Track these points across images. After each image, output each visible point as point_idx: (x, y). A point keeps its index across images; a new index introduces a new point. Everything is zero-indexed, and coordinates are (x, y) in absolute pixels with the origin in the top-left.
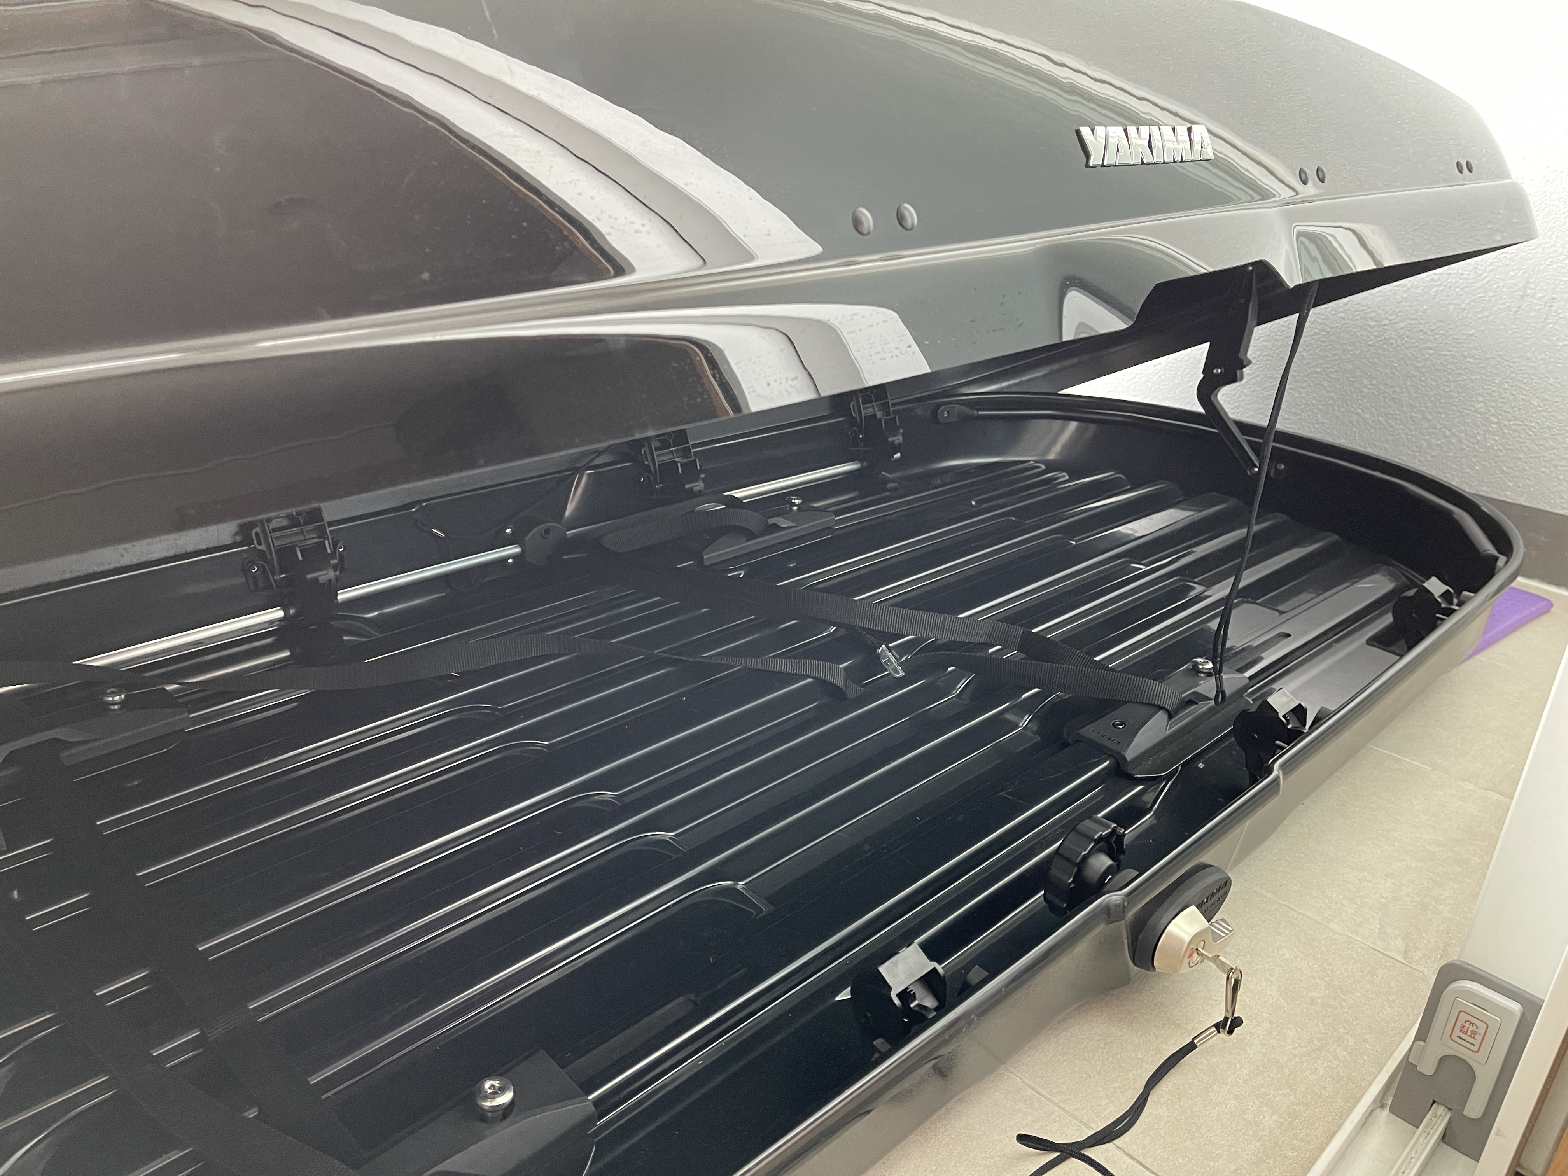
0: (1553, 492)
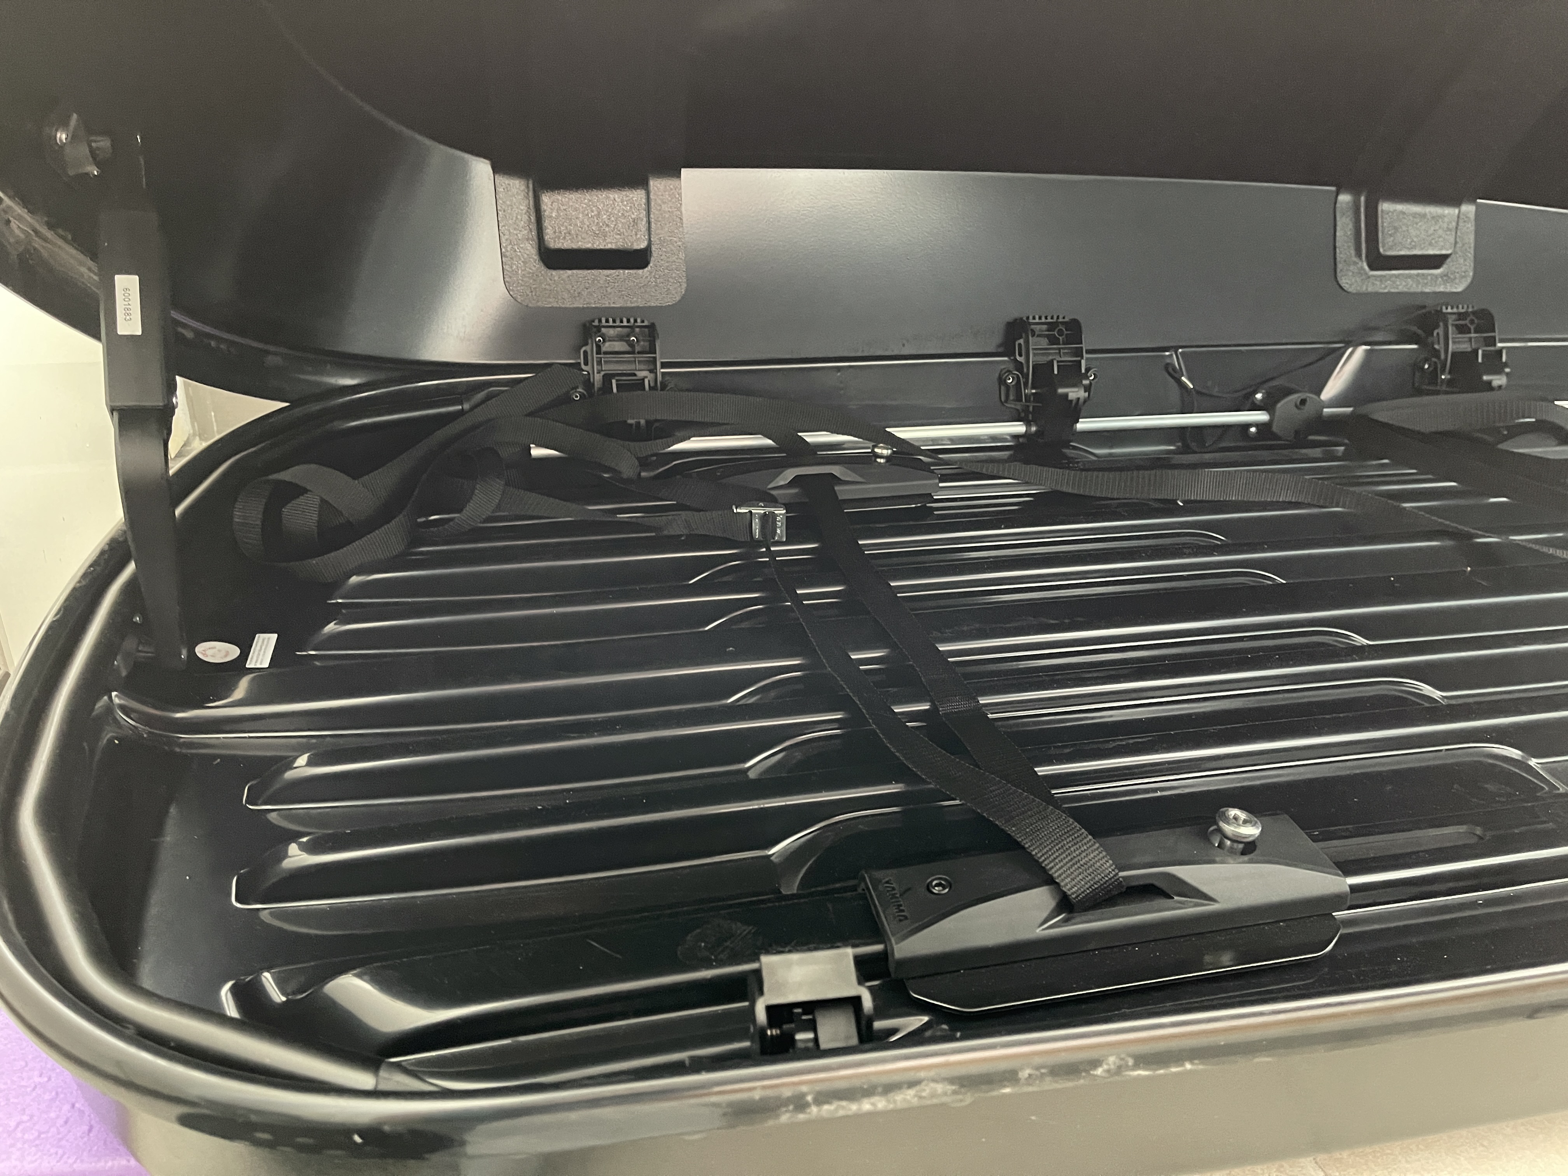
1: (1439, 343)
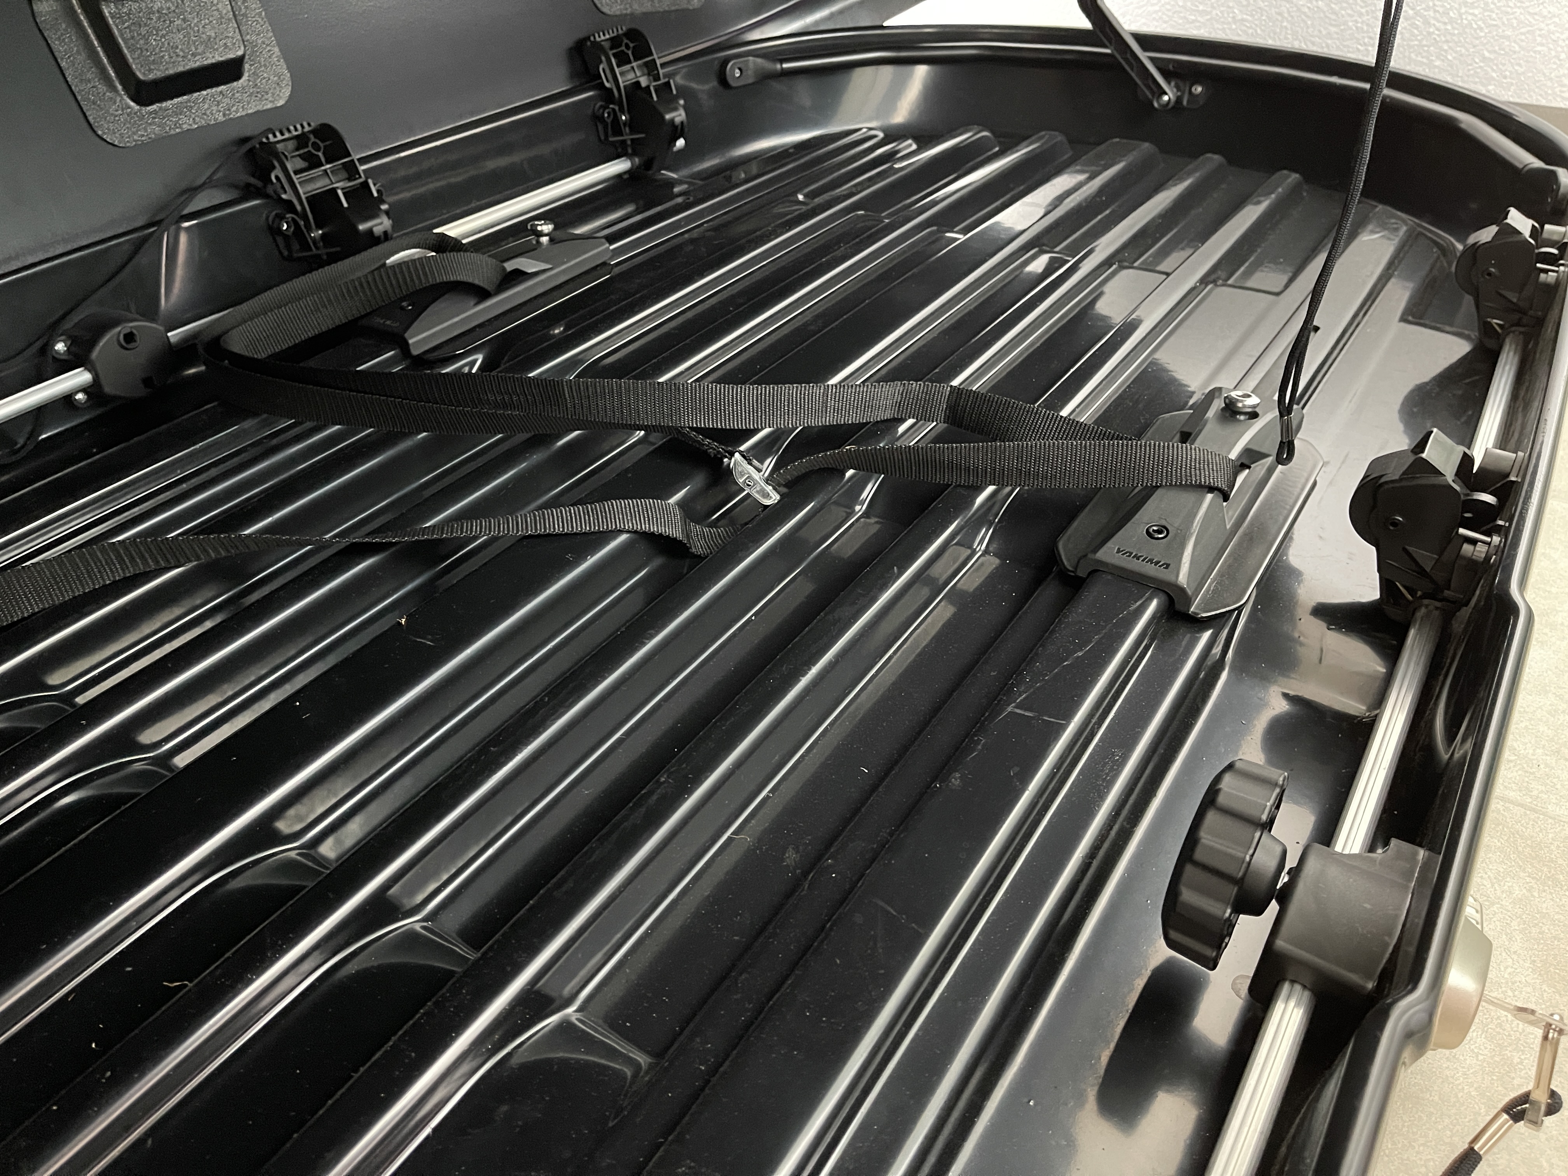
0: (1551, 79)
1: (285, 192)
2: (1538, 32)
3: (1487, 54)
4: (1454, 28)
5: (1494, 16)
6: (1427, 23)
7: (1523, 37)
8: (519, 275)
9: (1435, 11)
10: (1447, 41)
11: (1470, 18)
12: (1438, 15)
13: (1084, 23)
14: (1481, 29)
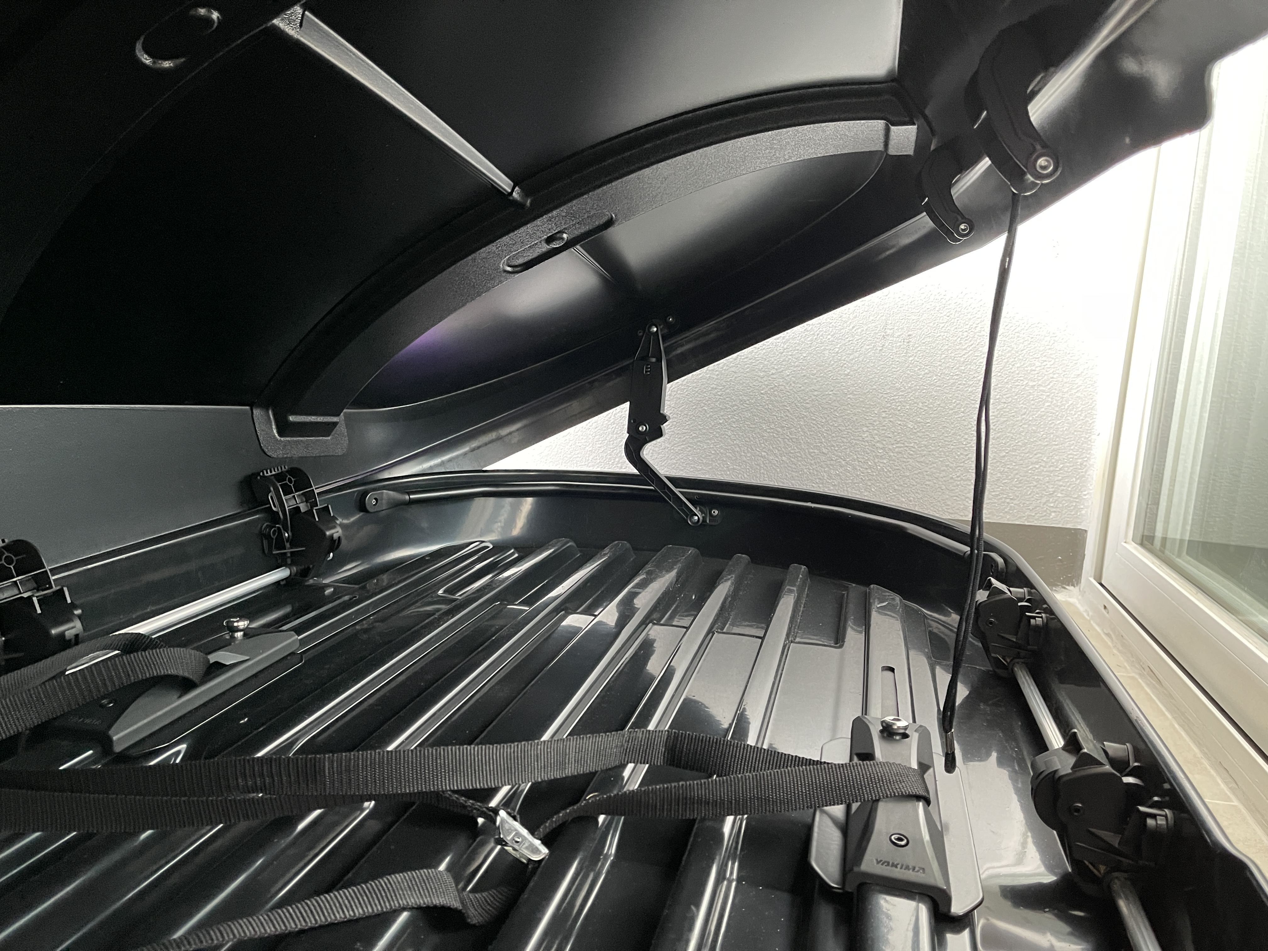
2: (925, 473)
3: (896, 487)
4: (872, 472)
5: (896, 464)
6: (854, 468)
7: (917, 476)
8: (218, 668)
9: (859, 461)
10: (870, 480)
11: (881, 465)
12: (861, 464)
13: (631, 469)
14: (890, 472)
